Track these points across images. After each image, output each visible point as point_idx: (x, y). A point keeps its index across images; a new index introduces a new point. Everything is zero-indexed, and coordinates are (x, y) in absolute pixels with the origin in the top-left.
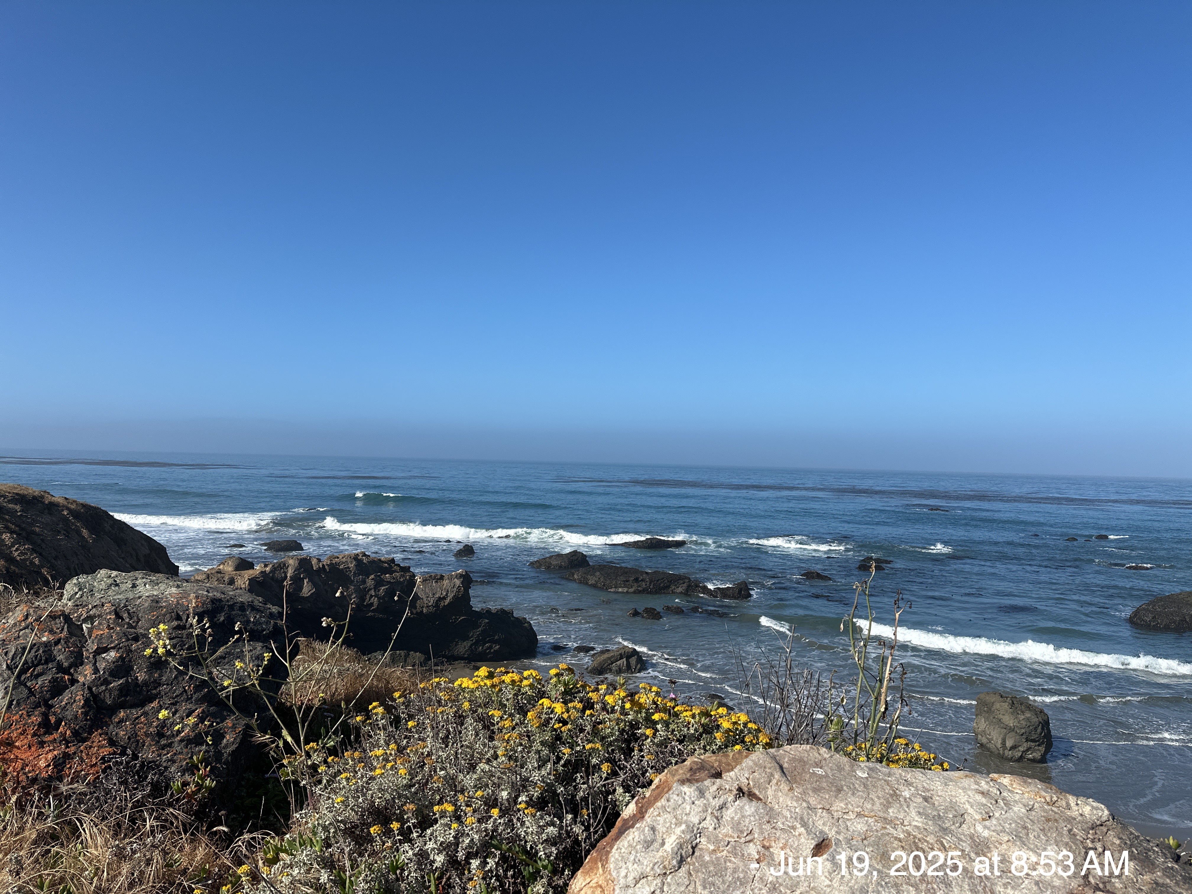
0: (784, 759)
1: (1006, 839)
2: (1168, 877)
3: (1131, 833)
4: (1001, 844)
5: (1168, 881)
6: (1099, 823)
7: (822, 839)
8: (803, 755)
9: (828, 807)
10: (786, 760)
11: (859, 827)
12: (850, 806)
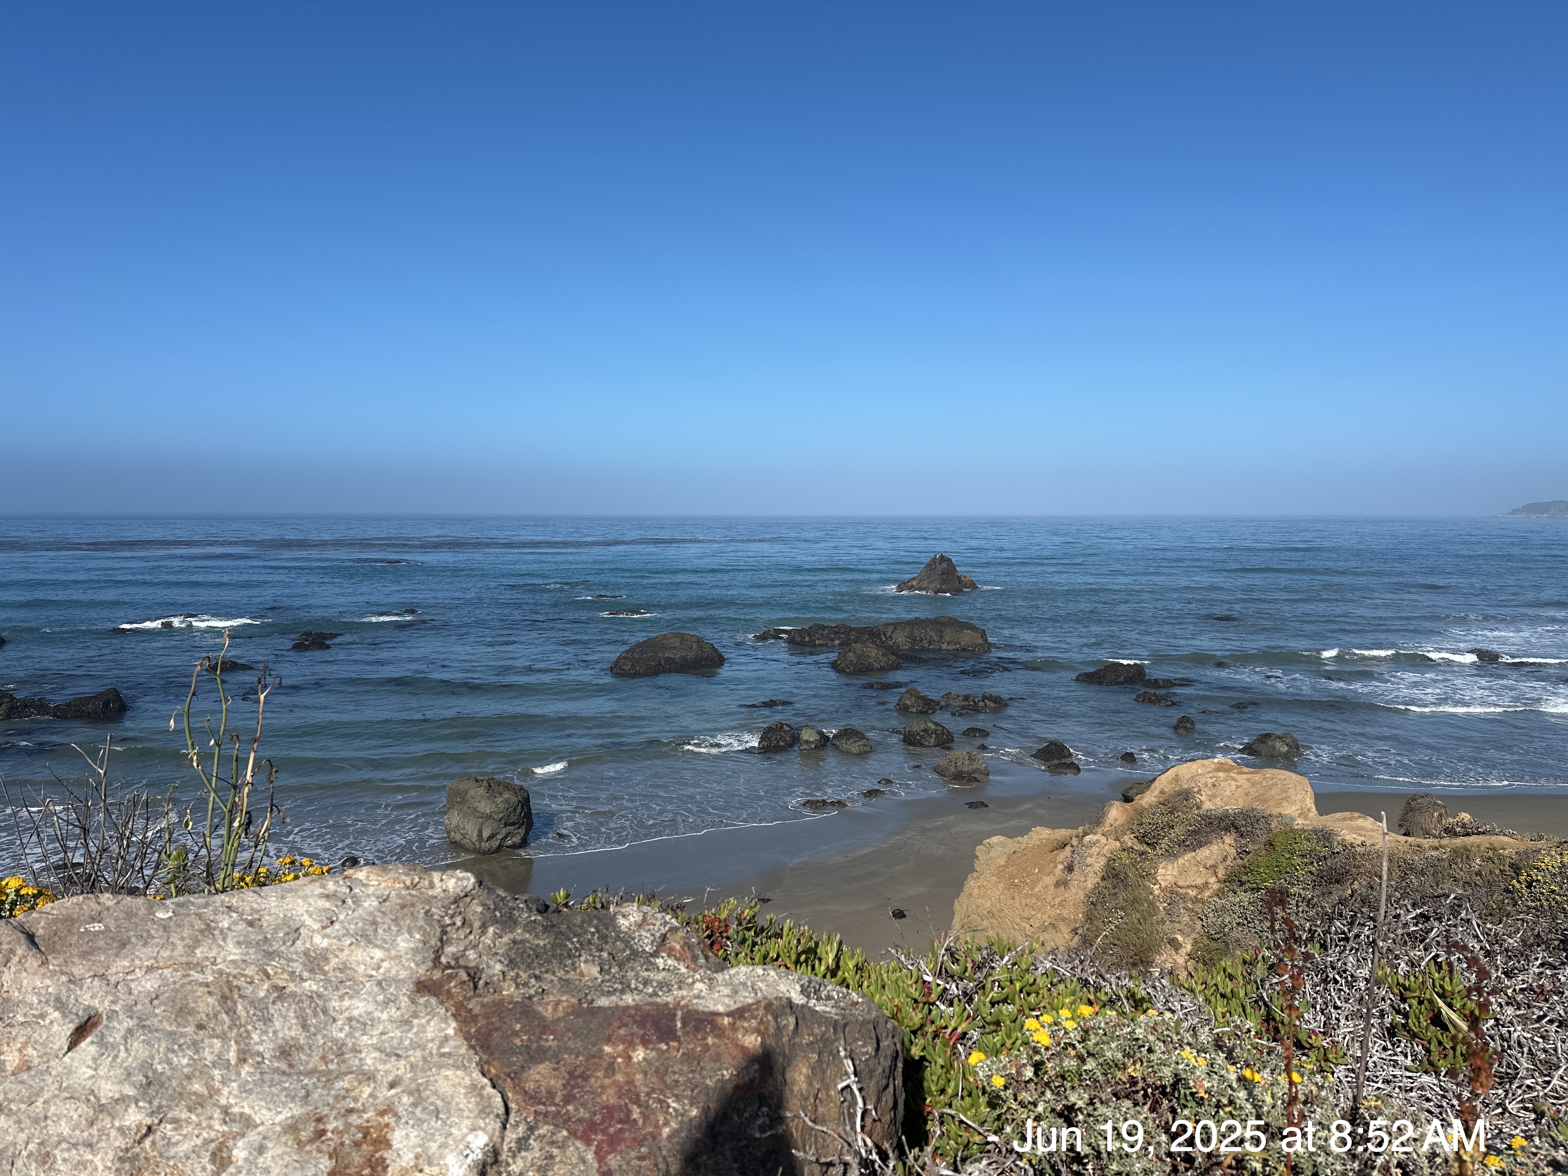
0: (39, 923)
1: (348, 942)
2: (528, 932)
3: (498, 896)
4: (342, 950)
5: (527, 935)
6: (463, 894)
7: (86, 1018)
8: (70, 911)
9: (101, 971)
10: (42, 924)
11: (148, 985)
12: (137, 962)
